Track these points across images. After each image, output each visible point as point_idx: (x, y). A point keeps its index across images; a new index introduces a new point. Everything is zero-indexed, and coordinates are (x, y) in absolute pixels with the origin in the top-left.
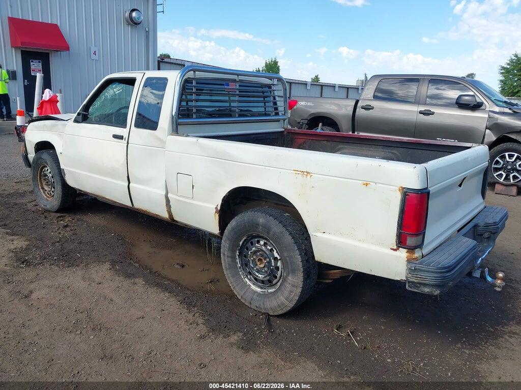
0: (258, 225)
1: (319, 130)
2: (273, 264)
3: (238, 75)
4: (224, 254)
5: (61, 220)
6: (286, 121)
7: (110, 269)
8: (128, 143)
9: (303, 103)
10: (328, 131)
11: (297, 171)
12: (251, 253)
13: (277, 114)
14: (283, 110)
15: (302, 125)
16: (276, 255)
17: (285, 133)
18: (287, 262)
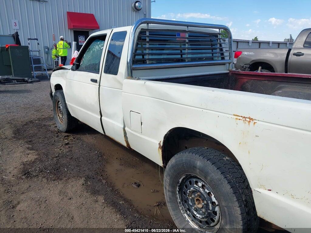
0: (196, 167)
1: (259, 72)
2: (211, 208)
3: (188, 26)
4: (166, 188)
5: (66, 139)
6: (231, 64)
7: (83, 185)
8: (99, 86)
9: (246, 53)
10: (266, 72)
11: (238, 116)
12: (189, 192)
13: (223, 58)
14: (229, 55)
15: (245, 68)
16: (214, 200)
17: (230, 74)
18: (225, 212)
